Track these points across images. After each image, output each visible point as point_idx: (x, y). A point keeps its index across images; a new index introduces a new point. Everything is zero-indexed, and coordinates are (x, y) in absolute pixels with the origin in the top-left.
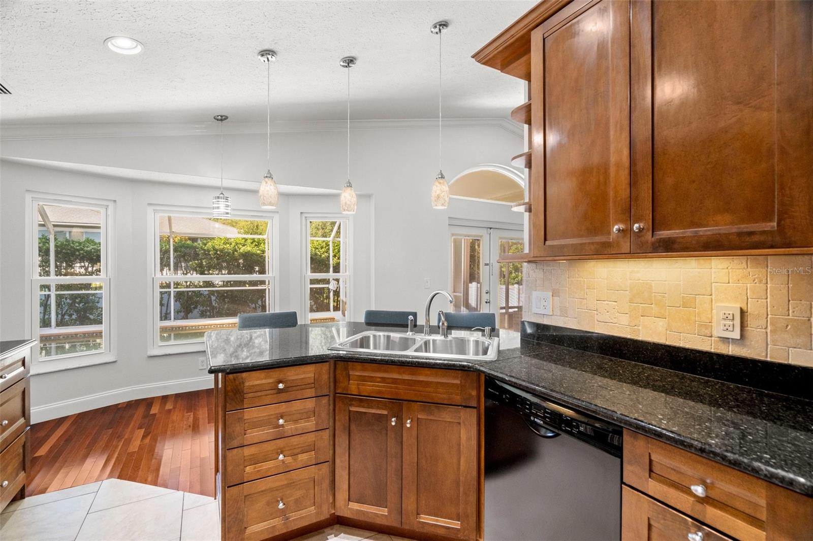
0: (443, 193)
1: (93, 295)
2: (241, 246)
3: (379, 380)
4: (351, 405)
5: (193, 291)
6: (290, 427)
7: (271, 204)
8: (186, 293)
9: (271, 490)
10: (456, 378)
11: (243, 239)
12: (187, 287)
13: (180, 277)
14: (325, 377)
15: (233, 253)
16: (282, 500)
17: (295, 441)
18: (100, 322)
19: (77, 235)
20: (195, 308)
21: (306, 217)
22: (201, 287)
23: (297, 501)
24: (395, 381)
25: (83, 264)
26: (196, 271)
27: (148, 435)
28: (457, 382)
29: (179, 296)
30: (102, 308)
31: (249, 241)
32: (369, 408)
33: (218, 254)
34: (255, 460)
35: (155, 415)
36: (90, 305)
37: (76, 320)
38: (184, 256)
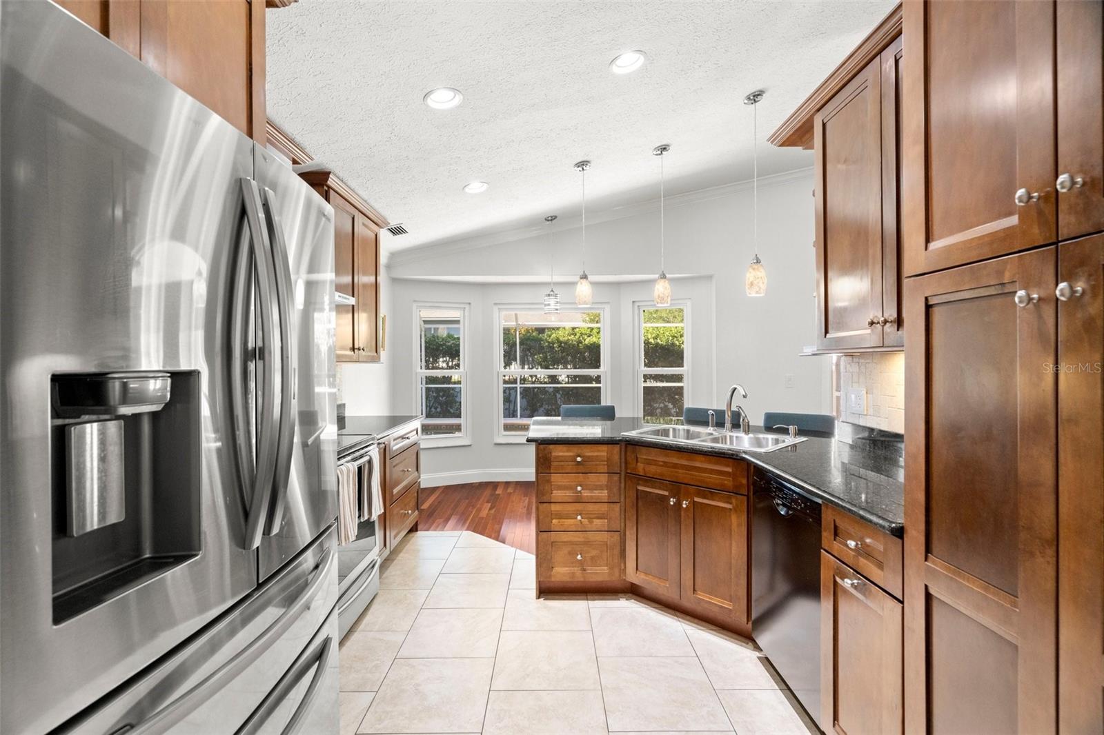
0: (758, 281)
1: (453, 389)
2: (586, 337)
3: (662, 463)
4: (638, 484)
5: (538, 388)
6: (586, 494)
7: (585, 303)
8: (532, 390)
9: (571, 543)
10: (728, 466)
11: (588, 328)
12: (533, 383)
13: (527, 372)
14: (616, 457)
15: (578, 345)
16: (581, 554)
17: (591, 507)
18: (459, 416)
19: (443, 331)
20: (541, 406)
21: (639, 306)
22: (546, 383)
23: (592, 558)
24: (675, 466)
25: (445, 359)
26: (541, 365)
27: (494, 508)
28: (729, 470)
29: (526, 392)
30: (460, 403)
31: (595, 331)
32: (652, 488)
33: (562, 347)
34: (560, 516)
35: (499, 495)
36: (451, 399)
37: (440, 413)
38: (529, 350)
